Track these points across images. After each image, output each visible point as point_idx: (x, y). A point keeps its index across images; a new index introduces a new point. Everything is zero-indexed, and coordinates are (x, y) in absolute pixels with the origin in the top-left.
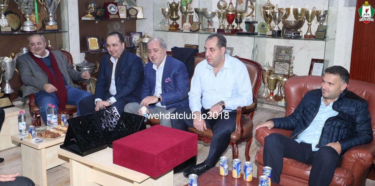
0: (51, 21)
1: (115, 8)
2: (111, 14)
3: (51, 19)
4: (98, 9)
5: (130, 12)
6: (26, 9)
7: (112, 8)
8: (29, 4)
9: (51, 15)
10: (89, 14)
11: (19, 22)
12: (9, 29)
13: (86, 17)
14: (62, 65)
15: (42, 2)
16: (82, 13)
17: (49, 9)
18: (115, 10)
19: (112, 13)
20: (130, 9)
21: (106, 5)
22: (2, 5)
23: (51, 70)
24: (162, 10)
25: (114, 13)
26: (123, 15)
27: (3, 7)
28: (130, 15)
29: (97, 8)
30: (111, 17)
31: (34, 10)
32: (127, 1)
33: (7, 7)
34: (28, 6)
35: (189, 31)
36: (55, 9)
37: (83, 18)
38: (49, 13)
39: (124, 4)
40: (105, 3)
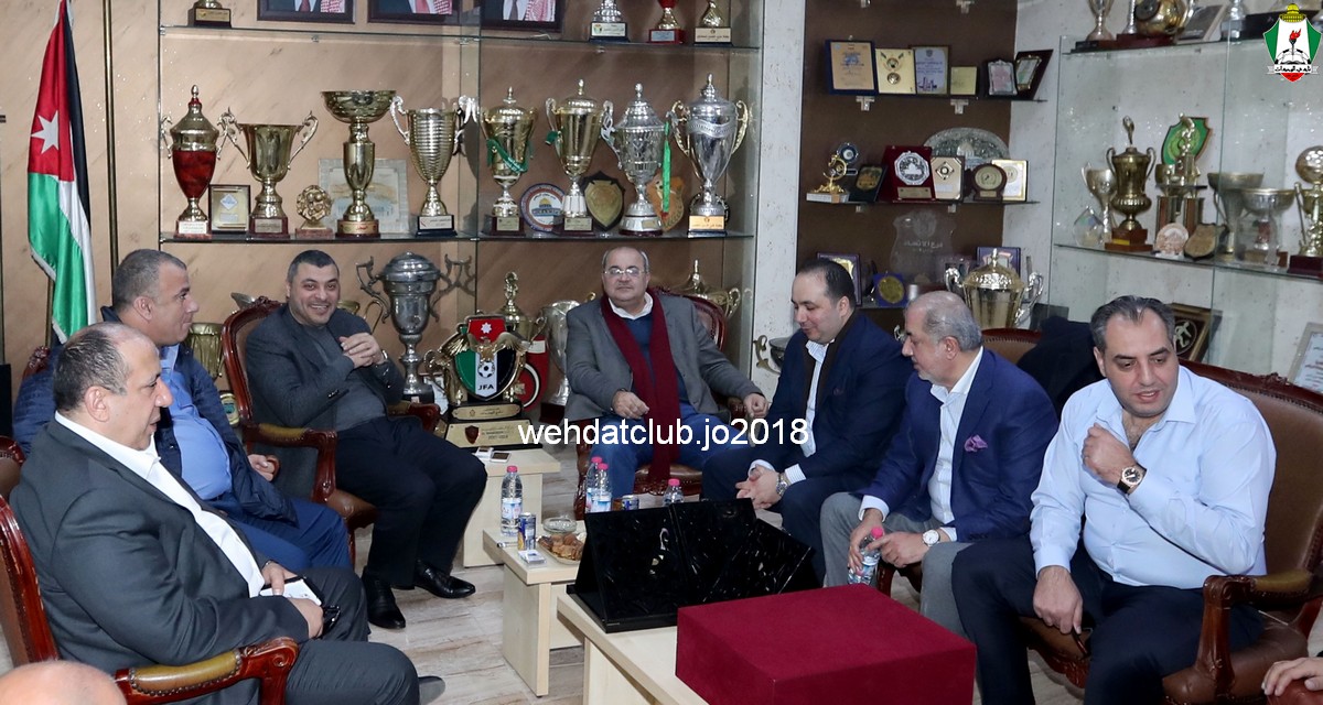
0: (708, 205)
1: (921, 167)
2: (903, 185)
3: (708, 197)
4: (865, 169)
5: (978, 178)
6: (641, 167)
7: (912, 166)
8: (648, 153)
9: (708, 184)
10: (831, 184)
11: (619, 203)
12: (586, 225)
13: (821, 192)
14: (684, 345)
15: (686, 149)
16: (809, 179)
17: (706, 168)
18: (919, 172)
19: (908, 182)
20: (978, 168)
21: (891, 155)
22: (576, 158)
23: (647, 354)
24: (1090, 174)
25: (915, 182)
26: (949, 188)
27: (578, 162)
28: (978, 190)
29: (860, 165)
30: (903, 193)
31: (659, 171)
32: (974, 141)
33: (586, 162)
34: (643, 160)
35: (1180, 256)
36: (722, 166)
37: (811, 197)
38: (705, 180)
39: (960, 151)
40: (888, 149)
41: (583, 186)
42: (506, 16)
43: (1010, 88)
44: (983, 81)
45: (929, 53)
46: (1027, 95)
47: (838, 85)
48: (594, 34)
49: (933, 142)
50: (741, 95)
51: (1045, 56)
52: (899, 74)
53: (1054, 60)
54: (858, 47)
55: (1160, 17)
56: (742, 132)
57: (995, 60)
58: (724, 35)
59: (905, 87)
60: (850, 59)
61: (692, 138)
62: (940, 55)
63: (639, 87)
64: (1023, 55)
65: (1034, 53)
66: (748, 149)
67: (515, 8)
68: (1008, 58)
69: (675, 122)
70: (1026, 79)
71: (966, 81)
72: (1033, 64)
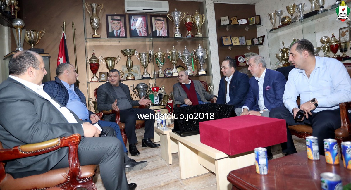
1: (243, 59)
2: (240, 63)
3: (202, 68)
7: (241, 59)
15: (196, 59)
17: (201, 62)
19: (241, 62)
21: (237, 57)
22: (174, 61)
24: (277, 55)
25: (242, 62)
31: (191, 63)
33: (176, 62)
34: (188, 61)
36: (204, 62)
38: (201, 65)
40: (236, 56)
41: (176, 68)
42: (158, 36)
43: (258, 43)
44: (253, 42)
45: (242, 38)
46: (261, 44)
47: (225, 44)
48: (175, 37)
49: (245, 55)
50: (206, 47)
51: (264, 36)
52: (236, 42)
53: (266, 37)
54: (228, 37)
55: (286, 21)
56: (207, 55)
57: (254, 38)
58: (201, 36)
59: (238, 44)
60: (226, 40)
61: (197, 57)
62: (244, 38)
63: (185, 47)
64: (259, 37)
65: (262, 37)
66: (208, 58)
67: (159, 34)
68: (257, 38)
69: (193, 53)
70: (261, 41)
71: (249, 42)
72: (262, 38)
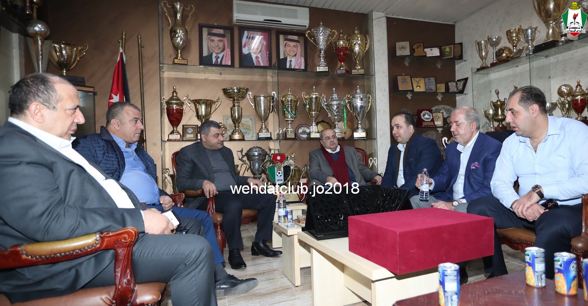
0: (360, 128)
1: (429, 115)
2: (424, 121)
3: (360, 126)
6: (336, 116)
7: (427, 115)
9: (360, 122)
15: (351, 110)
17: (358, 117)
18: (429, 117)
19: (426, 120)
21: (420, 112)
24: (485, 112)
25: (428, 120)
26: (439, 123)
27: (314, 114)
30: (424, 124)
31: (343, 117)
33: (317, 114)
36: (363, 117)
38: (358, 121)
39: (441, 112)
40: (418, 110)
41: (317, 124)
42: (288, 67)
43: (455, 90)
44: (447, 88)
45: (429, 79)
46: (461, 92)
47: (400, 89)
48: (318, 70)
49: (433, 109)
50: (368, 91)
51: (466, 79)
52: (420, 86)
53: (469, 81)
54: (406, 77)
55: (504, 55)
56: (370, 104)
57: (450, 82)
58: (362, 71)
59: (422, 89)
60: (404, 81)
61: (354, 108)
62: (433, 80)
63: (334, 89)
64: (458, 81)
65: (462, 80)
66: (372, 111)
67: (290, 65)
68: (454, 81)
69: (347, 101)
70: (460, 87)
71: (442, 88)
72: (462, 83)
